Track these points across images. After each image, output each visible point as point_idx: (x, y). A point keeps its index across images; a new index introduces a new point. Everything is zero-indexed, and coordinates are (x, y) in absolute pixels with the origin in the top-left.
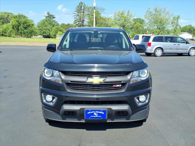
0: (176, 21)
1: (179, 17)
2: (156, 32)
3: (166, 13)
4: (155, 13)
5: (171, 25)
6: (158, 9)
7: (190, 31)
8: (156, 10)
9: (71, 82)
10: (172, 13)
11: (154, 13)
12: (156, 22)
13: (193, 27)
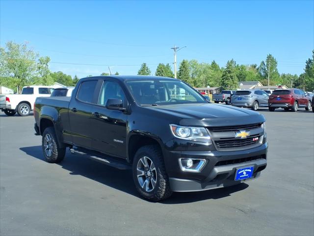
0: (45, 65)
1: (49, 58)
2: (15, 82)
3: (27, 52)
4: (9, 51)
5: (38, 72)
6: (13, 45)
7: (61, 81)
8: (10, 46)
9: (221, 139)
10: (38, 53)
11: (7, 50)
12: (11, 66)
13: (65, 75)
